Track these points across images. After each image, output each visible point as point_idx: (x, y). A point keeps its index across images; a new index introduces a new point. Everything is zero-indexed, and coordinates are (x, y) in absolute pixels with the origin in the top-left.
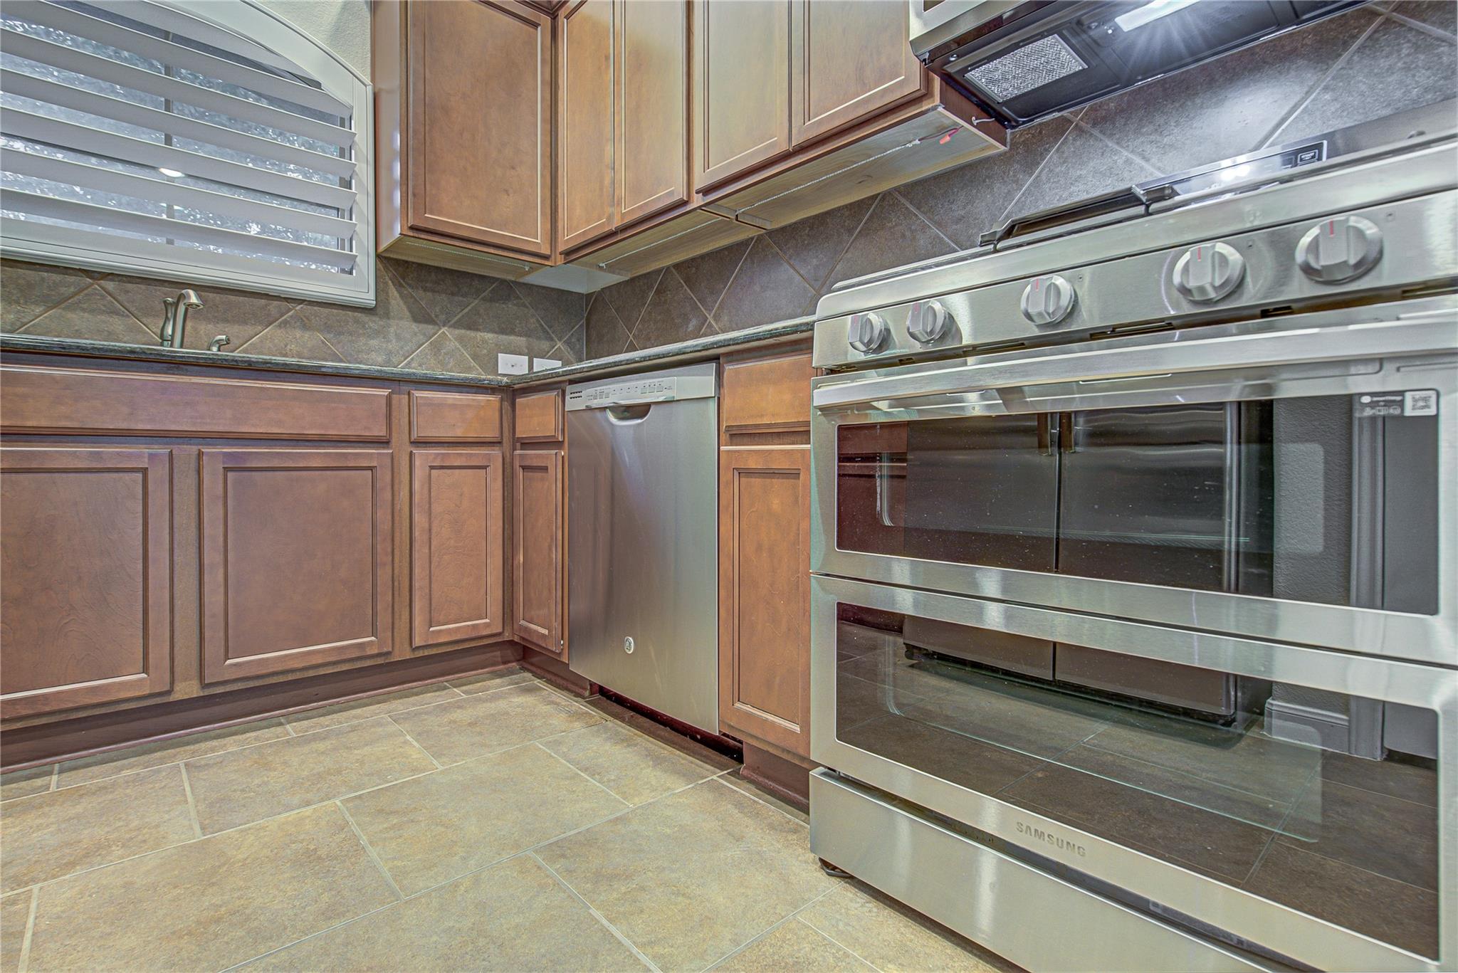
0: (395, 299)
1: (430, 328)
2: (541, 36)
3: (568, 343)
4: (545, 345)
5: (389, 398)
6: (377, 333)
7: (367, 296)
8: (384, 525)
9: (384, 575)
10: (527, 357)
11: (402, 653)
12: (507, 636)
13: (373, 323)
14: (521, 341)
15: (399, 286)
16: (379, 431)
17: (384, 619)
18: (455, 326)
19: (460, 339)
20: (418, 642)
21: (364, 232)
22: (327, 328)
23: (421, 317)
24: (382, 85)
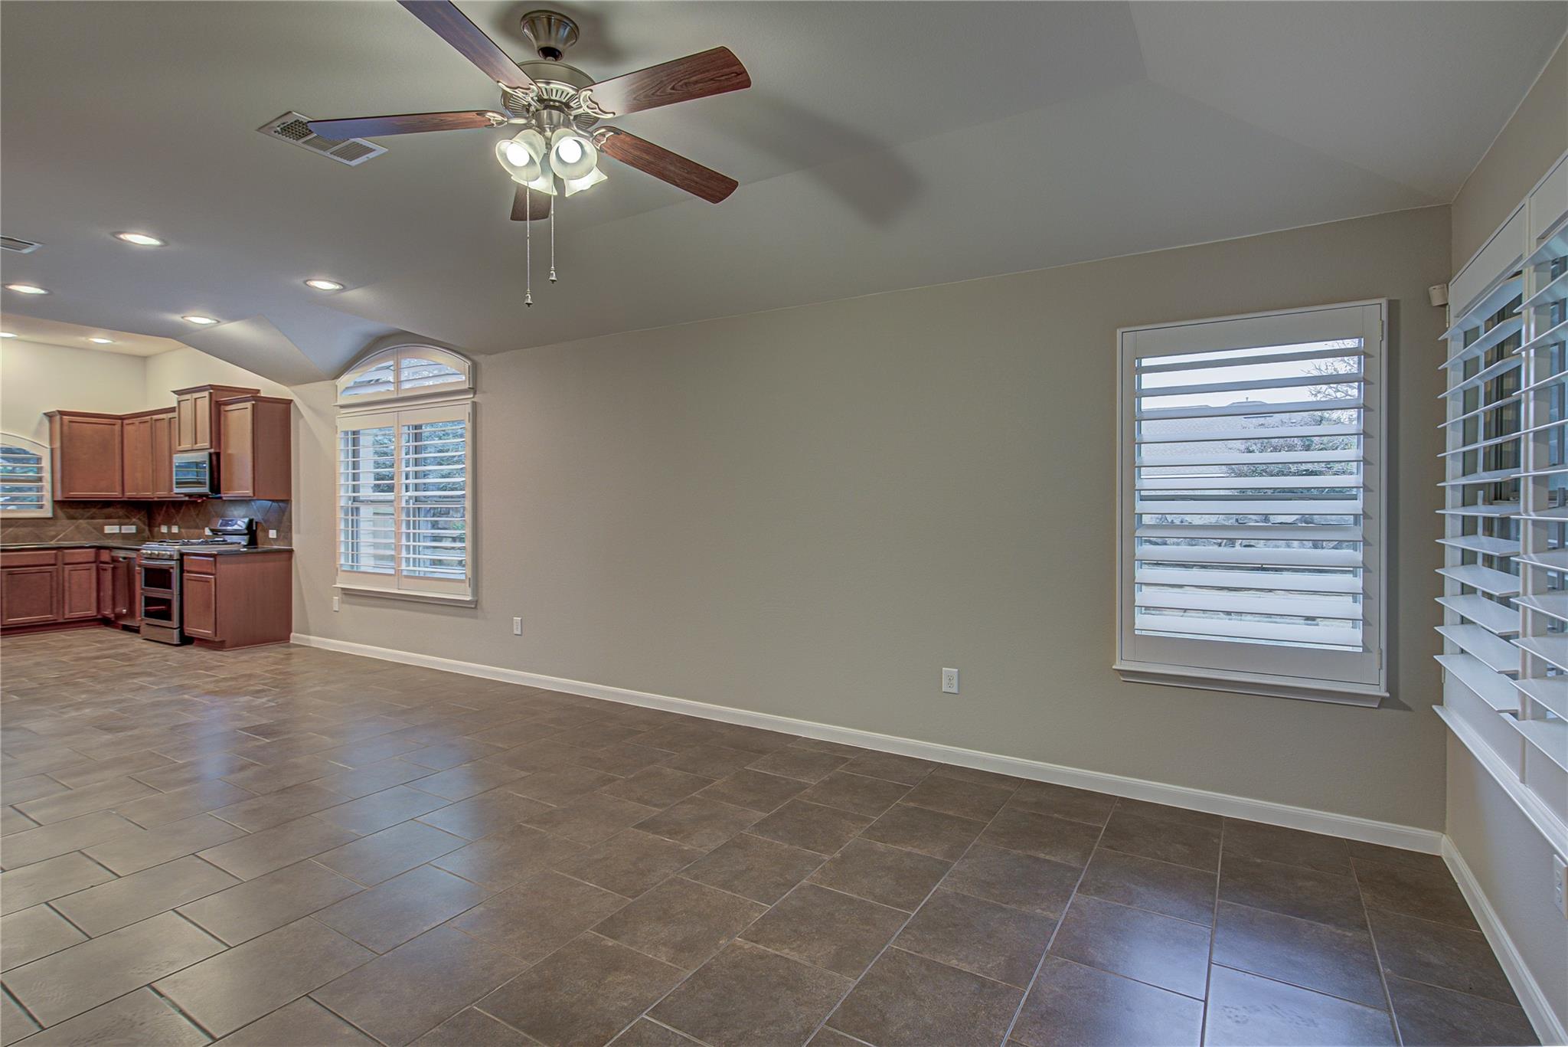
0: (60, 513)
1: (74, 521)
2: (117, 428)
3: (139, 519)
4: (127, 521)
5: (56, 554)
6: (53, 525)
7: (50, 515)
8: (54, 584)
9: (55, 599)
10: (118, 527)
11: (62, 620)
12: (99, 617)
13: (51, 522)
14: (116, 521)
15: (62, 509)
16: (53, 562)
17: (55, 611)
18: (85, 519)
19: (88, 523)
20: (66, 617)
21: (47, 494)
22: (33, 526)
23: (71, 518)
24: (54, 446)
